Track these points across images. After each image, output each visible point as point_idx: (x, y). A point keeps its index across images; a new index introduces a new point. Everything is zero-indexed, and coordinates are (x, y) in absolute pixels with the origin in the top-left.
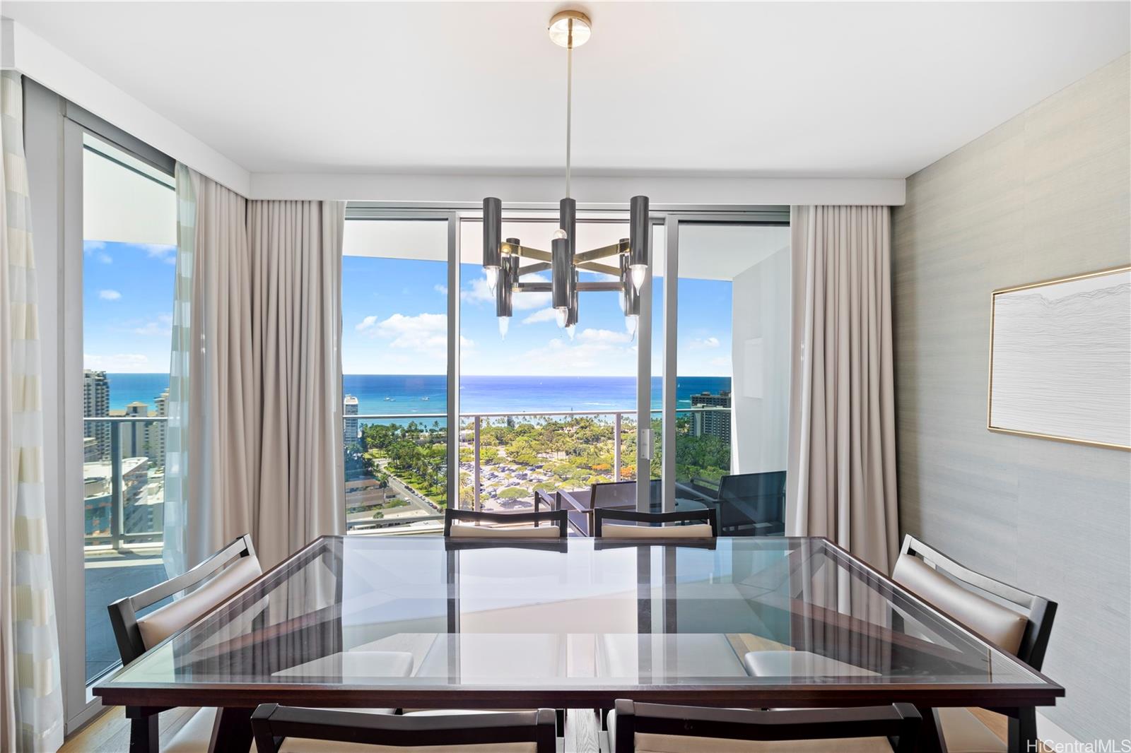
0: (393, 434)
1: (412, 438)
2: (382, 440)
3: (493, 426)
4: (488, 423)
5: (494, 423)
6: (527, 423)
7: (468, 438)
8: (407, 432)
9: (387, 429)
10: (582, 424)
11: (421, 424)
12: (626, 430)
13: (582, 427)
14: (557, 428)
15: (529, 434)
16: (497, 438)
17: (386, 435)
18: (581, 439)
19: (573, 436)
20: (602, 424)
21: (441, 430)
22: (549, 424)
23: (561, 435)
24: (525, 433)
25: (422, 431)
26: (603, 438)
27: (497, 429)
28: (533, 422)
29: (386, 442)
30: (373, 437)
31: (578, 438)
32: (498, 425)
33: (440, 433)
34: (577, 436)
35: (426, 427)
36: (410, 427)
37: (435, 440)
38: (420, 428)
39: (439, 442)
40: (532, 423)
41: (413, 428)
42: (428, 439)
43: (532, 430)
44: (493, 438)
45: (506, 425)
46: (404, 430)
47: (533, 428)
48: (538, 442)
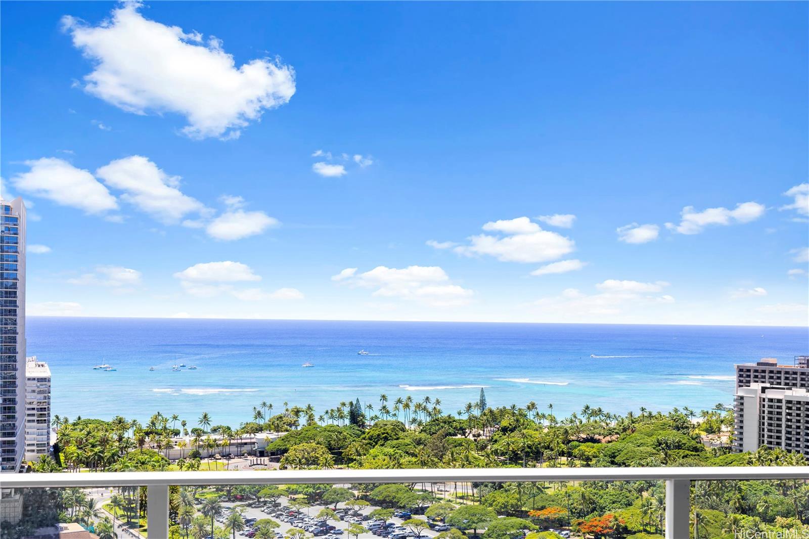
0: (120, 439)
1: (159, 447)
2: (96, 450)
3: (324, 425)
4: (311, 418)
5: (321, 418)
6: (389, 418)
7: (269, 448)
8: (147, 434)
9: (108, 427)
10: (505, 423)
11: (175, 418)
12: (597, 437)
13: (504, 430)
14: (452, 430)
15: (395, 442)
16: (330, 449)
17: (104, 442)
18: (503, 454)
19: (483, 448)
20: (546, 423)
21: (215, 431)
22: (436, 421)
23: (460, 445)
24: (386, 439)
25: (177, 433)
26: (547, 453)
27: (330, 429)
28: (403, 417)
29: (107, 454)
30: (80, 445)
31: (496, 452)
32: (330, 422)
33: (213, 437)
34: (496, 446)
35: (184, 425)
36: (153, 423)
37: (203, 452)
38: (171, 425)
39: (211, 456)
40: (401, 419)
41: (159, 427)
42: (190, 449)
43: (401, 434)
44: (322, 449)
45: (347, 422)
46: (141, 430)
47: (403, 430)
48: (414, 459)
